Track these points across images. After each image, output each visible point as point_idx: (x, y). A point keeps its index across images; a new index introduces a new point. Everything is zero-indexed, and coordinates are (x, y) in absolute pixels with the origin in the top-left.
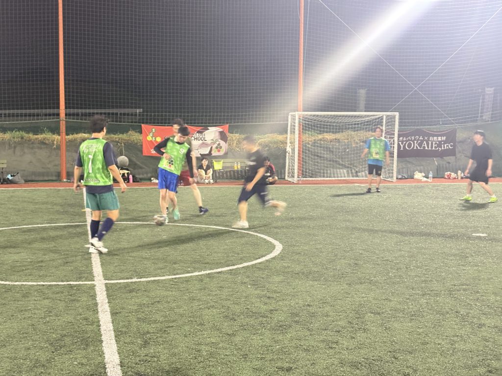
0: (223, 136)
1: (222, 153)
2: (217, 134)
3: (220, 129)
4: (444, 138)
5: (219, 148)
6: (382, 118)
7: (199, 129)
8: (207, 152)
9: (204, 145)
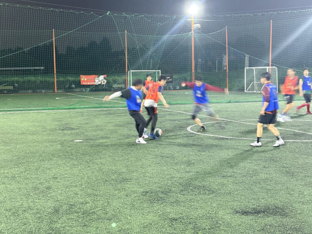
0: (105, 78)
1: (105, 83)
2: (103, 78)
3: (104, 76)
4: (169, 77)
5: (104, 82)
6: (156, 72)
7: (97, 76)
8: (100, 83)
9: (99, 81)
